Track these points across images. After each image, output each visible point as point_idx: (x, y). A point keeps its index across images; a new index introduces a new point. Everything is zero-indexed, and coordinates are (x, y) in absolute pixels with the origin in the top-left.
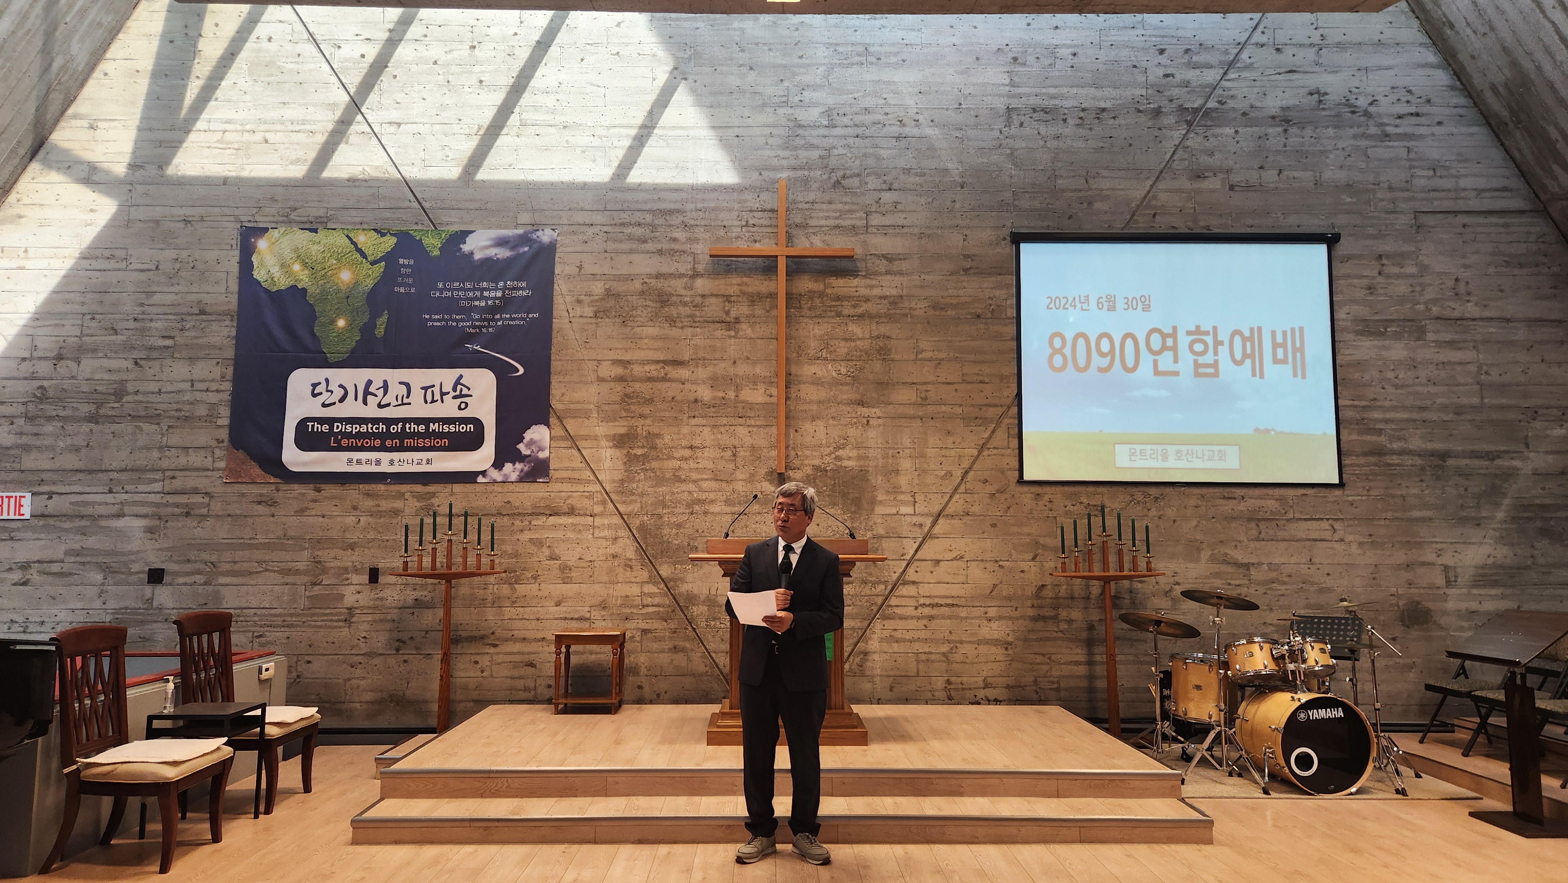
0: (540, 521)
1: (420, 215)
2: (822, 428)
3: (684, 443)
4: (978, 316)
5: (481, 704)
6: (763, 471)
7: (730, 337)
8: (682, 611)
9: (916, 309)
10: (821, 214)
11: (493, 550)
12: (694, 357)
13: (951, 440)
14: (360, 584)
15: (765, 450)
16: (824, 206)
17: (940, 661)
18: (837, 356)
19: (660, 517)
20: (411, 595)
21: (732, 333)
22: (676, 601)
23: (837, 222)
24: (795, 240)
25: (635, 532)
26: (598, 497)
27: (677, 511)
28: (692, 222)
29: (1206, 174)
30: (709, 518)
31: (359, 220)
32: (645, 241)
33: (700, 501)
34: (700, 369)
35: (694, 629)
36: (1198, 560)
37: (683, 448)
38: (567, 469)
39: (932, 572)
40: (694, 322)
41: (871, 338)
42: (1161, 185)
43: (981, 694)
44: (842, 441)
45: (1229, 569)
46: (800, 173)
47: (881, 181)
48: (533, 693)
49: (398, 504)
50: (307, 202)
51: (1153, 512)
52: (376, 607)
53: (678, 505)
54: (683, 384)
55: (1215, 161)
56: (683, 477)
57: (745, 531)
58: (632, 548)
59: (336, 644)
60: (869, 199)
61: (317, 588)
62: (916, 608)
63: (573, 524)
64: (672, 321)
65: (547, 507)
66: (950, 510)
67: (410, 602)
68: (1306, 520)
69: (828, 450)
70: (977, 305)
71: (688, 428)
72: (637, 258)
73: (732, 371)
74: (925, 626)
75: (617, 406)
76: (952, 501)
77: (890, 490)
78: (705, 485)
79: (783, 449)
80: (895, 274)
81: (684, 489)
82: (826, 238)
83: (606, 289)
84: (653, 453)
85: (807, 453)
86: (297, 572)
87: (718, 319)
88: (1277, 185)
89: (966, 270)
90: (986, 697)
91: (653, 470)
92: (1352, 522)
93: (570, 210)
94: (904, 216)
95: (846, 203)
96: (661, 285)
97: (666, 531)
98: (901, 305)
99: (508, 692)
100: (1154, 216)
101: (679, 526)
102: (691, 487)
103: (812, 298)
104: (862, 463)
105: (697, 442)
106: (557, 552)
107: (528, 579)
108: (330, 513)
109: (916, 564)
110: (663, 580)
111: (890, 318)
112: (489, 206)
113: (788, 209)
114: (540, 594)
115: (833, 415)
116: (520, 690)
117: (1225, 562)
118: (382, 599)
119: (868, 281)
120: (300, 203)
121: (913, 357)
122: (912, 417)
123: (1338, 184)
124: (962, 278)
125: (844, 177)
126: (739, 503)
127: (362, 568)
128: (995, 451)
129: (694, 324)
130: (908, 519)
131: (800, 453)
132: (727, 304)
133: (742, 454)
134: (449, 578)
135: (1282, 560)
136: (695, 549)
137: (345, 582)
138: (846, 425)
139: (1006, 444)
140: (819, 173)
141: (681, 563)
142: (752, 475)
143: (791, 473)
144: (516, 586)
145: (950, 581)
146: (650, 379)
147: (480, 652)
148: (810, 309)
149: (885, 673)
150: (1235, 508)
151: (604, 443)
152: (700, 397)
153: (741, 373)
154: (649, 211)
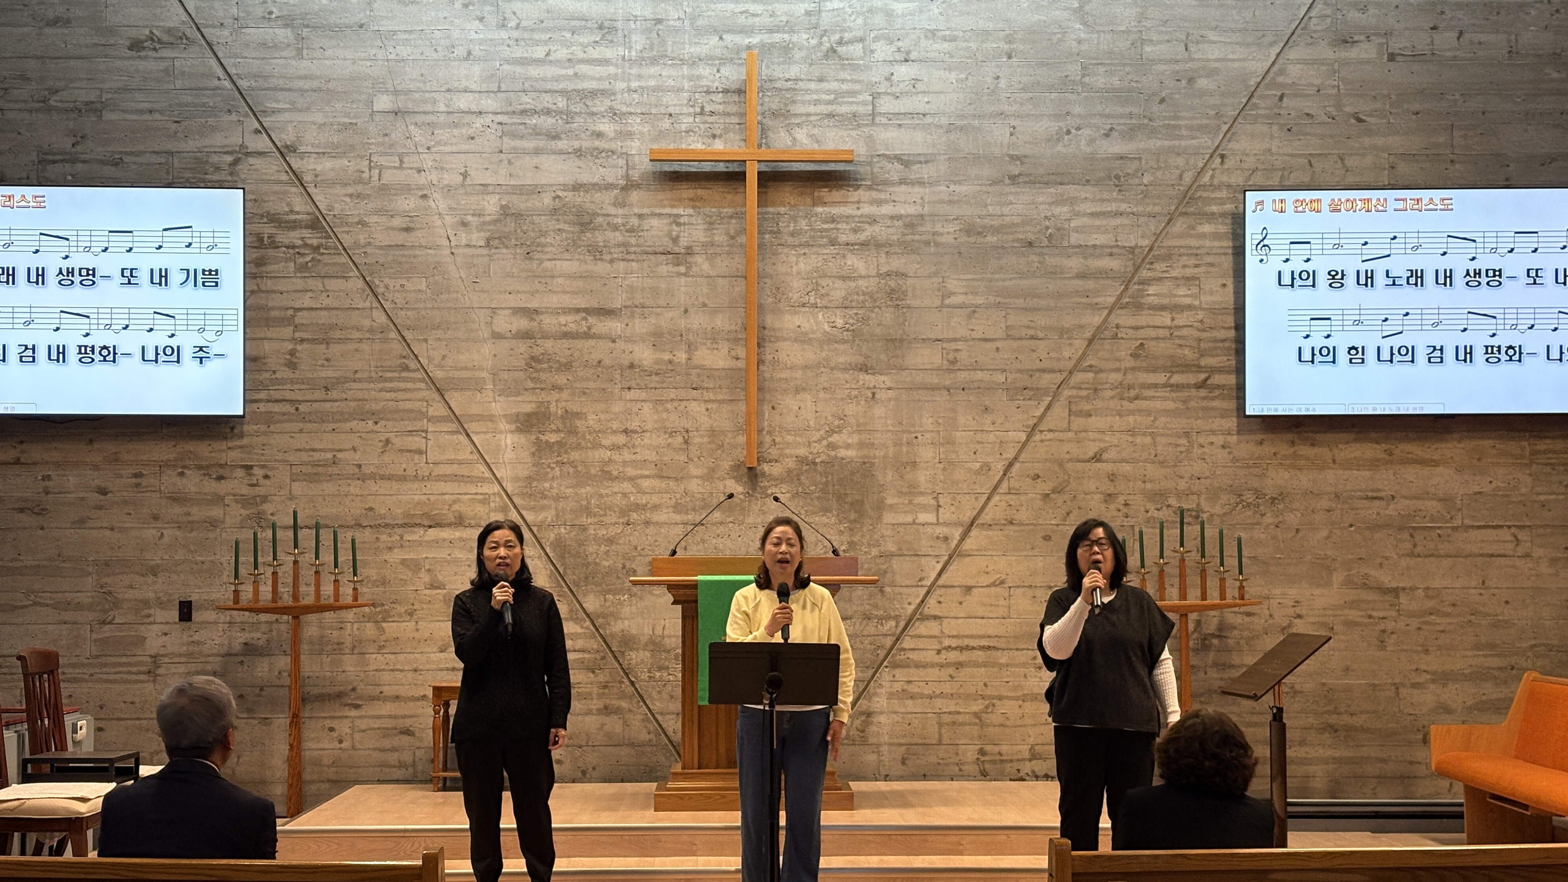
0: (416, 535)
1: (234, 99)
2: (809, 403)
3: (615, 425)
4: (1030, 244)
5: (339, 785)
6: (726, 464)
7: (679, 274)
8: (615, 657)
9: (942, 234)
10: (808, 97)
11: (355, 574)
12: (629, 303)
13: (988, 419)
14: (167, 623)
15: (730, 435)
16: (812, 85)
17: (970, 725)
18: (830, 301)
19: (584, 528)
20: (240, 638)
21: (682, 269)
22: (607, 644)
23: (830, 108)
24: (770, 134)
25: (548, 550)
26: (496, 502)
27: (607, 520)
28: (624, 109)
29: (1356, 38)
30: (651, 530)
31: (146, 105)
32: (556, 137)
33: (637, 507)
34: (637, 321)
35: (632, 683)
36: (1329, 584)
37: (614, 432)
38: (451, 462)
39: (961, 603)
40: (627, 252)
41: (879, 275)
42: (1292, 54)
43: (1027, 767)
44: (836, 423)
45: (1372, 596)
46: (777, 37)
47: (894, 49)
48: (411, 770)
49: (216, 512)
50: (72, 81)
51: (1269, 519)
52: (190, 655)
53: (609, 513)
54: (614, 341)
55: (1370, 18)
56: (615, 473)
57: (701, 547)
58: (544, 572)
59: (137, 705)
60: (876, 75)
61: (107, 628)
62: (939, 652)
63: (461, 539)
64: (596, 252)
65: (426, 515)
66: (986, 517)
67: (237, 647)
68: (1479, 527)
69: (817, 436)
70: (1028, 228)
71: (621, 404)
72: (546, 161)
73: (682, 323)
74: (951, 676)
75: (521, 373)
76: (991, 504)
77: (905, 490)
78: (646, 484)
79: (754, 436)
80: (913, 184)
81: (616, 490)
82: (815, 131)
83: (502, 207)
84: (573, 440)
85: (789, 438)
86: (79, 607)
87: (661, 249)
88: (1458, 53)
89: (1013, 178)
90: (1033, 772)
91: (572, 463)
92: (1541, 531)
93: (448, 90)
94: (926, 99)
95: (843, 81)
96: (579, 200)
97: (591, 548)
98: (920, 229)
99: (377, 769)
100: (1281, 98)
101: (610, 541)
102: (627, 486)
103: (795, 219)
104: (865, 452)
105: (634, 425)
106: (440, 577)
107: (400, 615)
108: (121, 525)
109: (939, 592)
110: (588, 616)
111: (907, 248)
112: (330, 86)
113: (761, 89)
114: (417, 635)
115: (826, 385)
116: (394, 767)
117: (1365, 586)
118: (198, 643)
119: (874, 195)
120: (61, 84)
121: (938, 302)
122: (934, 388)
123: (1541, 52)
124: (1007, 189)
125: (840, 42)
126: (694, 510)
127: (169, 600)
128: (1050, 436)
129: (627, 257)
130: (929, 530)
131: (778, 440)
132: (674, 227)
133: (698, 440)
134: (297, 612)
135: (1445, 583)
136: (634, 573)
137: (148, 620)
138: (842, 399)
139: (1065, 424)
140: (805, 36)
141: (614, 592)
142: (713, 470)
143: (766, 467)
144: (384, 625)
145: (987, 615)
146: (566, 335)
147: (337, 714)
148: (792, 234)
149: (896, 741)
150: (1382, 512)
151: (503, 425)
152: (636, 362)
153: (695, 327)
154: (563, 92)
